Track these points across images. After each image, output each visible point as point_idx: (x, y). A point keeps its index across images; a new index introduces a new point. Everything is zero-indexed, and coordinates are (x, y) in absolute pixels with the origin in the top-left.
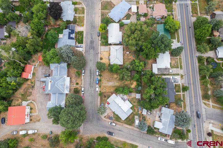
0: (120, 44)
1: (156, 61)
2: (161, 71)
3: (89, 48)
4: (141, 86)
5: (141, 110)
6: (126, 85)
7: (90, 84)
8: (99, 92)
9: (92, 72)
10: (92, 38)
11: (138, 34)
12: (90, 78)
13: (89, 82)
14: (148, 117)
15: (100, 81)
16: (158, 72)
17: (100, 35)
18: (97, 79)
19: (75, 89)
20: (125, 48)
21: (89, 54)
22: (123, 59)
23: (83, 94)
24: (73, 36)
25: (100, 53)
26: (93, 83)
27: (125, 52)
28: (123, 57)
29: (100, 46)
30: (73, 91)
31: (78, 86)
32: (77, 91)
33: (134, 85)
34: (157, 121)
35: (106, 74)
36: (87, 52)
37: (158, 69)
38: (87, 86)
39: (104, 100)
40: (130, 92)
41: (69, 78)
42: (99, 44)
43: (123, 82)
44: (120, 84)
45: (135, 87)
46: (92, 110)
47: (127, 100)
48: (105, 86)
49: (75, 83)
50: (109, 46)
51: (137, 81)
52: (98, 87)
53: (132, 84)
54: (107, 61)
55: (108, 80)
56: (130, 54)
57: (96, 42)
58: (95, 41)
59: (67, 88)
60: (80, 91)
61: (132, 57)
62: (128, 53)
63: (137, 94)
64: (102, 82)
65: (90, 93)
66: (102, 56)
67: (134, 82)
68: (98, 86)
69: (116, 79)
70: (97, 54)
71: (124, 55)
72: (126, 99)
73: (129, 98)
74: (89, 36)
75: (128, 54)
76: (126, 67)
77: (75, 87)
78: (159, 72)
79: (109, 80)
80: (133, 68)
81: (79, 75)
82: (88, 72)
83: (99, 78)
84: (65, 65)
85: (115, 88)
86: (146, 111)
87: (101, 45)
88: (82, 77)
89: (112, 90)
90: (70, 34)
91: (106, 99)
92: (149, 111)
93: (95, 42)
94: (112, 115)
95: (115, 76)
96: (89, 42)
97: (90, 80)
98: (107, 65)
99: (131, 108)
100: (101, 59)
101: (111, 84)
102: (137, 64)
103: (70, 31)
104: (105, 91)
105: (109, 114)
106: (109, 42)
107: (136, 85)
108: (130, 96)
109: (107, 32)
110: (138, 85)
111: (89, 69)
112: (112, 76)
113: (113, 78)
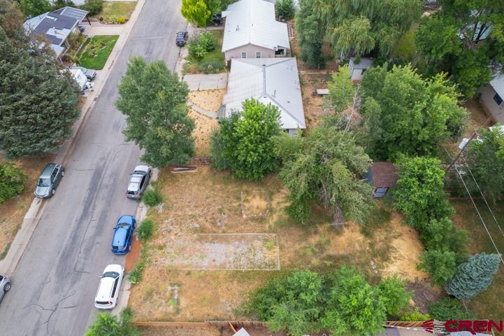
7: (66, 256)
9: (106, 180)
13: (67, 240)
15: (142, 232)
26: (88, 250)
29: (179, 76)
35: (195, 193)
42: (180, 69)
43: (314, 240)
44: (290, 254)
48: (173, 272)
53: (384, 255)
54: (212, 126)
64: (160, 241)
67: (396, 243)
69: (262, 220)
71: (306, 102)
74: (140, 48)
82: (77, 181)
85: (255, 285)
87: (187, 71)
89: (229, 303)
95: (257, 202)
101: (219, 254)
103: (52, 18)
111: (94, 167)
112: (235, 205)
113: (241, 215)
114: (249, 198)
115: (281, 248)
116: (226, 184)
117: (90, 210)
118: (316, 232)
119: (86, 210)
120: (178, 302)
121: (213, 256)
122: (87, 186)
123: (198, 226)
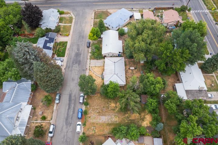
0: (120, 55)
3: (73, 63)
6: (133, 121)
7: (67, 119)
8: (81, 135)
9: (73, 98)
10: (78, 50)
13: (66, 115)
15: (84, 113)
16: (187, 96)
17: (91, 45)
18: (80, 110)
19: (37, 127)
21: (71, 71)
23: (51, 137)
24: (51, 45)
25: (88, 69)
26: (72, 118)
27: (128, 67)
28: (126, 74)
29: (89, 60)
31: (44, 123)
33: (147, 121)
35: (97, 102)
36: (69, 68)
38: (61, 123)
40: (142, 135)
42: (89, 57)
43: (127, 115)
44: (121, 119)
48: (93, 123)
49: (41, 117)
50: (102, 60)
52: (80, 125)
55: (99, 112)
56: (136, 70)
57: (84, 55)
58: (82, 53)
61: (139, 74)
63: (155, 139)
64: (89, 115)
65: (64, 137)
66: (91, 74)
68: (80, 123)
69: (114, 110)
70: (84, 70)
74: (75, 48)
76: (131, 87)
78: (190, 96)
79: (101, 111)
80: (144, 88)
81: (49, 102)
82: (65, 98)
83: (84, 108)
85: (112, 127)
87: (91, 58)
88: (55, 105)
89: (107, 131)
93: (82, 55)
95: (113, 105)
96: (73, 54)
97: (67, 111)
101: (104, 119)
103: (48, 39)
106: (104, 52)
107: (151, 120)
111: (69, 94)
112: (107, 105)
113: (109, 108)
114: (111, 103)
115: (119, 117)
116: (105, 99)
117: (70, 107)
118: (127, 113)
119: (69, 106)
120: (95, 131)
121: (102, 120)
122: (68, 100)
123: (98, 111)
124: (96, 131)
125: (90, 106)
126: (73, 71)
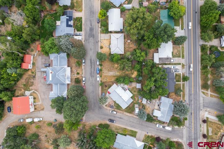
0: (121, 32)
1: (157, 50)
2: (163, 61)
3: (89, 36)
4: (142, 76)
5: (141, 99)
6: (127, 75)
7: (91, 74)
8: (100, 82)
9: (93, 61)
10: (91, 25)
11: (140, 23)
12: (90, 67)
13: (90, 72)
14: (148, 106)
15: (101, 70)
16: (159, 61)
17: (100, 21)
18: (98, 69)
19: (76, 79)
20: (126, 36)
21: (89, 43)
22: (124, 47)
23: (84, 83)
24: (71, 23)
25: (100, 41)
26: (94, 73)
27: (126, 40)
28: (124, 45)
29: (100, 34)
30: (74, 80)
31: (78, 76)
32: (78, 81)
33: (135, 75)
34: (156, 109)
35: (107, 64)
36: (87, 40)
37: (160, 59)
38: (88, 76)
39: (105, 89)
40: (131, 82)
41: (70, 68)
42: (99, 32)
43: (124, 71)
44: (120, 73)
45: (135, 77)
46: (94, 99)
47: (128, 90)
48: (106, 76)
49: (76, 73)
50: (109, 34)
51: (138, 71)
52: (99, 77)
53: (132, 74)
54: (108, 50)
55: (109, 70)
56: (131, 42)
57: (96, 30)
58: (94, 28)
59: (68, 78)
60: (82, 81)
61: (133, 45)
62: (129, 41)
63: (137, 84)
64: (103, 72)
65: (91, 83)
66: (102, 45)
67: (134, 72)
68: (98, 76)
69: (117, 68)
70: (97, 42)
71: (125, 44)
72: (126, 88)
73: (129, 87)
74: (89, 23)
75: (129, 43)
76: (127, 57)
77: (76, 77)
78: (161, 61)
80: (134, 59)
81: (79, 64)
82: (88, 62)
83: (100, 67)
84: (64, 55)
85: (116, 78)
86: (146, 100)
87: (101, 33)
88: (83, 66)
89: (113, 80)
90: (68, 21)
91: (107, 88)
92: (149, 100)
93: (94, 30)
94: (113, 104)
95: (116, 66)
96: (88, 29)
97: (90, 69)
98: (108, 54)
99: (131, 97)
100: (102, 48)
101: (111, 73)
102: (138, 54)
103: (68, 18)
104: (106, 80)
105: (111, 103)
106: (110, 30)
107: (137, 75)
108: (130, 86)
109: (107, 18)
110: (139, 75)
111: (90, 59)
112: (113, 66)
113: (114, 68)
116: (111, 62)
119: (91, 67)
122: (90, 63)
124: (108, 80)
125: (103, 66)
126: (90, 43)
